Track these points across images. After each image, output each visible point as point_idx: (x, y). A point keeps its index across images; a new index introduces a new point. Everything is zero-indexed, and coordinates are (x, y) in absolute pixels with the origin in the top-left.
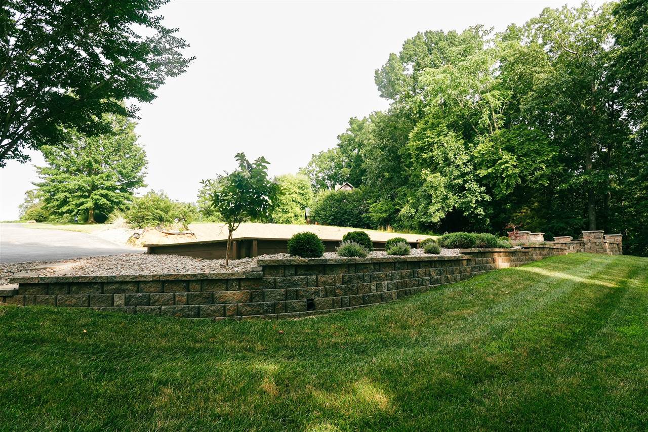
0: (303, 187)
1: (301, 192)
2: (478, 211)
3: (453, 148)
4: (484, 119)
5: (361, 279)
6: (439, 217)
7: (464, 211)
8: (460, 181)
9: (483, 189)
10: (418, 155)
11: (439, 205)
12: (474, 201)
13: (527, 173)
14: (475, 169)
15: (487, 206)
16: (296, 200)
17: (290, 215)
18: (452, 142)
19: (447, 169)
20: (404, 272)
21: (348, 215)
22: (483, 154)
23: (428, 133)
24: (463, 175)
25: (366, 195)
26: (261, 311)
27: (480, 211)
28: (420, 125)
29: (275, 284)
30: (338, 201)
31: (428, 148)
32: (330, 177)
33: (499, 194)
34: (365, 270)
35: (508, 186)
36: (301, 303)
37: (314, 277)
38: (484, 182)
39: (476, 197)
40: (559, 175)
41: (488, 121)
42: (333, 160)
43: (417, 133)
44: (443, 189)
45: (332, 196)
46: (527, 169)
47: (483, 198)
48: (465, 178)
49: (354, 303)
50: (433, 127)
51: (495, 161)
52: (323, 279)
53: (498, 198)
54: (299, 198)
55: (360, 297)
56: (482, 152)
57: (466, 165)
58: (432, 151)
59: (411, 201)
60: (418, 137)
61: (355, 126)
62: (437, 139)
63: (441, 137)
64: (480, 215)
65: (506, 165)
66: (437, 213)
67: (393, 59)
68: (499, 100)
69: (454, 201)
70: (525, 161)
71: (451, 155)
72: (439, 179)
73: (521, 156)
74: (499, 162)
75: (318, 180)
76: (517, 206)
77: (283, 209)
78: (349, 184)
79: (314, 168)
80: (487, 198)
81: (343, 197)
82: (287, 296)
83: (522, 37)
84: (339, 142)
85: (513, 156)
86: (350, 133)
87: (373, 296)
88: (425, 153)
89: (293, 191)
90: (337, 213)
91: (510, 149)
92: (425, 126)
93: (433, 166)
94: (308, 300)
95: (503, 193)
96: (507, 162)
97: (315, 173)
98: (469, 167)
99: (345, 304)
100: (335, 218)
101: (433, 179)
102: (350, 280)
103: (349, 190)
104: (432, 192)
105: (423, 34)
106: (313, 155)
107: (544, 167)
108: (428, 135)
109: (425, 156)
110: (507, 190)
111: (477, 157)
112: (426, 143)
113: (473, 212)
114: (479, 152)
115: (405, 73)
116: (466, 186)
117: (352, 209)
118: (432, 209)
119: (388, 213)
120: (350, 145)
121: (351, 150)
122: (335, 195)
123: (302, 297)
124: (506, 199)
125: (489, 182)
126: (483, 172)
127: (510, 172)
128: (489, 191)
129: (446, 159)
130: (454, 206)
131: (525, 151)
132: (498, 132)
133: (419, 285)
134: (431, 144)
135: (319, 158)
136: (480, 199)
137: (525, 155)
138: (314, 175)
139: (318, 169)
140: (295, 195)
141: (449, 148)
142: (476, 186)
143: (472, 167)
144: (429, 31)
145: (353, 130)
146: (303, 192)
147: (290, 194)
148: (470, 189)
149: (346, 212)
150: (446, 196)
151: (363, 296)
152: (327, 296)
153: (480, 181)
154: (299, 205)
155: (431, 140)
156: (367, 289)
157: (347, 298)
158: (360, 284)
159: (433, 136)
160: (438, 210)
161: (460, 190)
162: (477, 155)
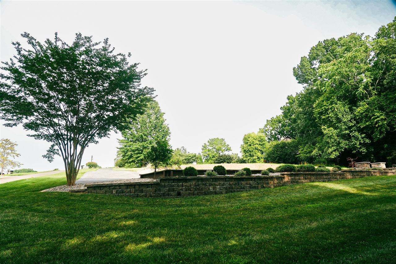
0: (261, 140)
1: (261, 143)
2: (361, 150)
3: (341, 111)
4: (359, 91)
5: (205, 185)
6: (336, 155)
7: (353, 150)
8: (347, 132)
9: (363, 135)
10: (320, 117)
11: (335, 148)
12: (358, 143)
13: (394, 123)
14: (358, 123)
16: (258, 148)
17: (254, 157)
18: (340, 108)
19: (339, 125)
20: (231, 183)
21: (288, 156)
23: (325, 103)
24: (350, 128)
25: (299, 143)
26: (159, 196)
27: (364, 150)
28: (321, 99)
29: (165, 186)
30: (281, 147)
31: (325, 112)
32: (279, 133)
33: (376, 138)
35: (381, 133)
36: (175, 193)
37: (181, 183)
38: (365, 131)
39: (360, 141)
41: (365, 92)
42: (280, 122)
43: (318, 104)
44: (336, 137)
45: (277, 145)
46: (394, 120)
47: (365, 141)
48: (351, 130)
49: (200, 194)
50: (328, 99)
51: (370, 117)
52: (185, 184)
53: (375, 140)
54: (259, 147)
55: (203, 192)
56: (361, 112)
57: (351, 121)
58: (328, 114)
59: (318, 146)
60: (320, 106)
61: (291, 101)
62: (331, 107)
63: (334, 105)
64: (363, 152)
65: (378, 119)
67: (303, 60)
68: (370, 78)
69: (344, 144)
70: (392, 116)
71: (340, 116)
72: (332, 131)
73: (388, 112)
74: (373, 117)
75: (272, 135)
77: (250, 155)
78: (289, 136)
79: (269, 128)
80: (367, 141)
81: (284, 145)
82: (169, 190)
84: (283, 111)
85: (383, 113)
86: (288, 105)
87: (210, 192)
88: (324, 116)
89: (255, 143)
90: (281, 155)
91: (381, 109)
92: (323, 99)
93: (329, 123)
94: (178, 192)
95: (378, 137)
96: (378, 117)
97: (269, 131)
98: (353, 122)
99: (195, 194)
100: (280, 158)
101: (328, 132)
102: (198, 185)
103: (289, 140)
104: (328, 140)
105: (323, 42)
106: (267, 120)
108: (325, 104)
109: (323, 117)
110: (380, 135)
112: (324, 109)
113: (359, 151)
114: (359, 112)
115: (314, 66)
116: (351, 134)
117: (290, 152)
118: (330, 150)
120: (289, 112)
121: (290, 116)
122: (279, 144)
123: (176, 191)
125: (368, 131)
127: (380, 124)
128: (368, 136)
129: (338, 119)
130: (345, 148)
131: (391, 109)
132: (373, 97)
134: (327, 110)
135: (272, 122)
136: (362, 142)
137: (392, 111)
138: (269, 133)
139: (271, 128)
140: (257, 146)
141: (338, 112)
142: (358, 134)
143: (355, 122)
144: (326, 40)
145: (290, 103)
146: (262, 143)
147: (253, 145)
148: (353, 136)
149: (287, 154)
150: (339, 141)
151: (205, 192)
152: (186, 191)
153: (361, 131)
154: (260, 151)
155: (327, 108)
156: (207, 189)
157: (196, 192)
158: (203, 187)
159: (327, 105)
160: (335, 151)
161: (347, 137)
162: (357, 114)
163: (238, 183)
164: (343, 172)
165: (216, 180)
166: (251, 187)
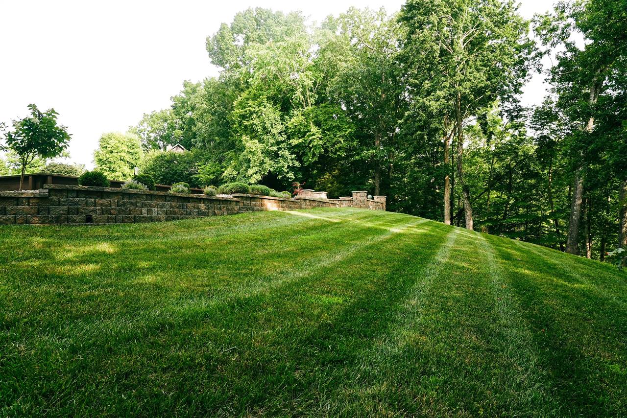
0: (132, 146)
1: (130, 151)
2: (289, 175)
3: (270, 118)
4: (297, 95)
5: (134, 204)
6: (257, 179)
7: (278, 175)
8: (275, 148)
9: (293, 156)
10: (240, 122)
11: (257, 169)
12: (286, 167)
13: (329, 145)
14: (289, 138)
15: (298, 171)
16: (125, 158)
17: (117, 174)
18: (270, 113)
19: (265, 137)
20: (174, 204)
21: (178, 176)
22: (296, 126)
23: (250, 103)
24: (278, 143)
25: (197, 157)
26: (47, 221)
27: (291, 175)
28: (244, 95)
29: (59, 203)
30: (167, 161)
31: (250, 116)
32: (163, 138)
33: (307, 161)
34: (138, 199)
35: (314, 155)
36: (81, 217)
37: (93, 200)
38: (296, 150)
39: (288, 163)
40: (354, 148)
41: (302, 97)
42: (165, 121)
43: (241, 102)
44: (260, 155)
45: (161, 156)
46: (329, 141)
47: (294, 164)
48: (280, 146)
49: (126, 221)
50: (255, 98)
51: (305, 133)
52: (101, 202)
53: (306, 164)
54: (128, 157)
55: (132, 217)
56: (294, 124)
57: (281, 135)
58: (252, 119)
59: (233, 164)
60: (242, 105)
61: (188, 89)
62: (258, 109)
63: (261, 108)
64: (290, 178)
65: (313, 137)
66: (255, 176)
67: (224, 28)
68: (311, 80)
69: (269, 165)
70: (329, 135)
71: (268, 125)
72: (257, 145)
73: (325, 130)
74: (308, 134)
75: (149, 140)
76: (322, 172)
77: (110, 168)
78: (180, 145)
79: (146, 127)
80: (297, 164)
81: (172, 159)
82: (69, 212)
83: (337, 27)
84: (173, 103)
85: (319, 129)
86: (183, 95)
87: (144, 217)
88: (247, 121)
89: (121, 149)
90: (167, 173)
91: (317, 124)
92: (248, 96)
93: (252, 133)
94: (86, 216)
95: (310, 161)
96: (314, 135)
97: (146, 132)
98: (283, 136)
99: (118, 220)
100: (165, 178)
101: (251, 145)
102: (124, 204)
103: (180, 151)
104: (250, 156)
105: (254, 10)
106: (144, 114)
107: (342, 141)
108: (250, 104)
109: (246, 123)
110: (312, 158)
111: (290, 128)
112: (248, 112)
113: (285, 176)
114: (292, 124)
115: (236, 43)
116: (279, 153)
117: (182, 170)
118: (250, 172)
119: (215, 174)
120: (183, 107)
121: (184, 112)
122: (165, 156)
123: (82, 213)
124: (313, 165)
125: (300, 151)
126: (295, 142)
127: (315, 144)
128: (299, 159)
129: (264, 128)
130: (269, 170)
131: (328, 127)
132: (310, 108)
133: (187, 215)
134: (251, 113)
135: (153, 119)
136: (291, 165)
137: (328, 130)
138: (146, 135)
139: (150, 129)
140: (123, 154)
141: (267, 118)
142: (287, 153)
143: (286, 136)
144: (259, 7)
145: (187, 93)
146: (132, 151)
147: (117, 152)
148: (282, 156)
149: (176, 173)
150: (263, 160)
151: (135, 217)
152: (103, 214)
153: (291, 149)
154: (127, 165)
155: (252, 110)
156: (139, 212)
157: (120, 217)
158: (132, 208)
159: (254, 106)
160: (256, 173)
161: (275, 156)
162: (290, 126)
163: (183, 205)
164: (297, 199)
165: (151, 197)
166: (200, 212)
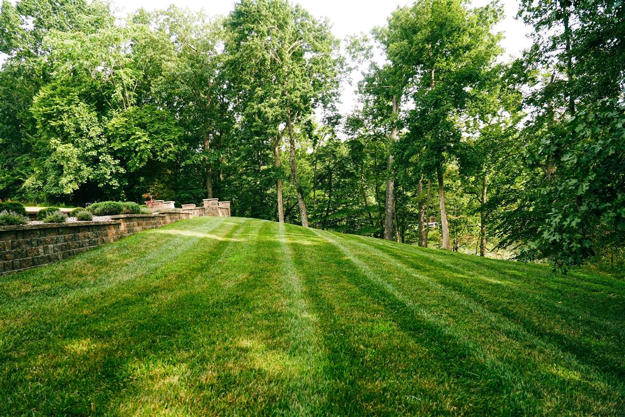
2: (113, 182)
3: (85, 119)
4: (117, 94)
5: (29, 243)
6: (72, 189)
7: (99, 183)
8: (94, 153)
9: (117, 162)
10: (45, 122)
11: (72, 177)
12: (109, 173)
13: (157, 149)
14: (109, 142)
15: (122, 178)
18: (84, 113)
19: (79, 140)
20: (67, 236)
22: (117, 128)
23: (57, 100)
24: (97, 147)
27: (115, 183)
28: (47, 90)
31: (57, 116)
33: (133, 166)
34: (32, 236)
35: (141, 160)
38: (119, 155)
39: (111, 169)
40: (184, 152)
41: (121, 97)
43: (43, 98)
44: (75, 161)
46: (158, 145)
47: (118, 171)
48: (99, 151)
49: (25, 265)
50: (62, 94)
51: (128, 136)
53: (132, 170)
55: (29, 260)
56: (116, 126)
57: (100, 138)
58: (61, 119)
59: (37, 172)
62: (68, 108)
63: (73, 106)
64: (114, 186)
65: (139, 140)
66: (69, 185)
67: (8, 7)
68: (131, 78)
69: (87, 172)
70: (156, 139)
71: (83, 126)
72: (71, 149)
73: (152, 133)
74: (133, 137)
76: (150, 180)
80: (122, 170)
83: (151, 21)
85: (146, 132)
87: (42, 258)
88: (54, 121)
91: (143, 126)
92: (52, 92)
93: (64, 136)
95: (136, 166)
96: (140, 138)
98: (103, 139)
99: (16, 266)
101: (64, 150)
102: (19, 245)
104: (63, 163)
107: (172, 145)
108: (57, 102)
109: (53, 124)
110: (140, 164)
111: (111, 131)
112: (55, 110)
113: (107, 184)
114: (113, 126)
115: (24, 27)
116: (100, 158)
118: (64, 180)
124: (139, 172)
125: (124, 155)
126: (116, 146)
127: (142, 147)
128: (123, 164)
129: (78, 130)
130: (88, 178)
131: (155, 129)
132: (130, 108)
133: (80, 247)
134: (60, 112)
136: (114, 171)
137: (156, 133)
141: (81, 119)
142: (110, 159)
143: (106, 140)
148: (104, 162)
150: (80, 167)
151: (33, 259)
153: (114, 154)
155: (61, 108)
156: (36, 252)
157: (17, 261)
158: (29, 248)
159: (62, 104)
160: (71, 182)
161: (94, 162)
162: (110, 128)
163: (75, 236)
164: (162, 213)
166: (90, 242)
